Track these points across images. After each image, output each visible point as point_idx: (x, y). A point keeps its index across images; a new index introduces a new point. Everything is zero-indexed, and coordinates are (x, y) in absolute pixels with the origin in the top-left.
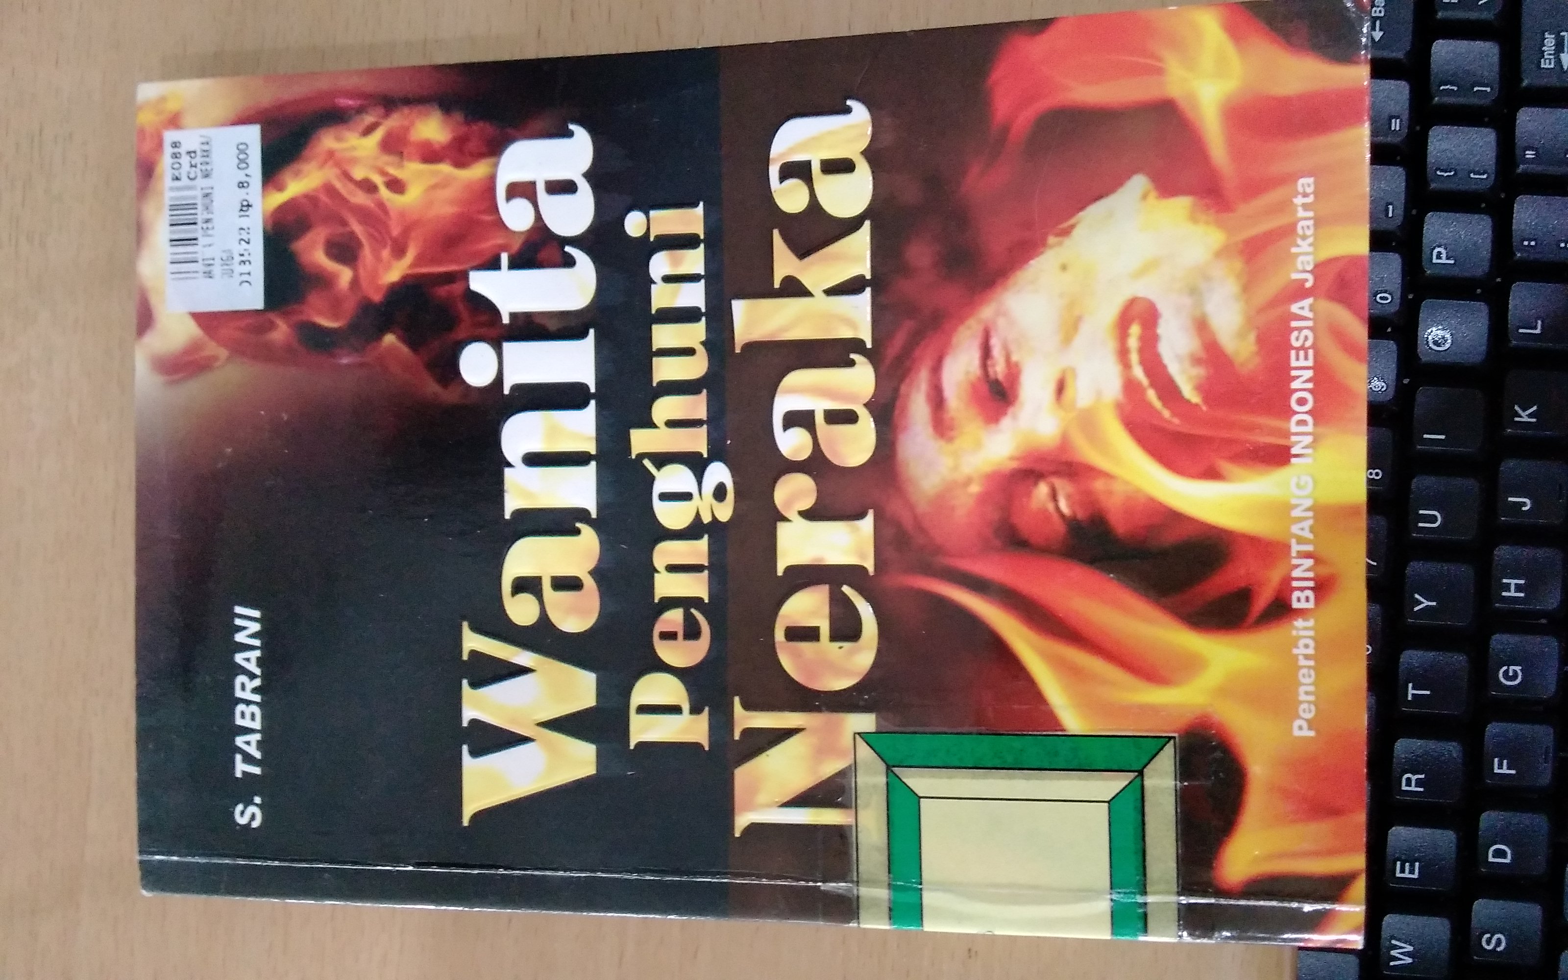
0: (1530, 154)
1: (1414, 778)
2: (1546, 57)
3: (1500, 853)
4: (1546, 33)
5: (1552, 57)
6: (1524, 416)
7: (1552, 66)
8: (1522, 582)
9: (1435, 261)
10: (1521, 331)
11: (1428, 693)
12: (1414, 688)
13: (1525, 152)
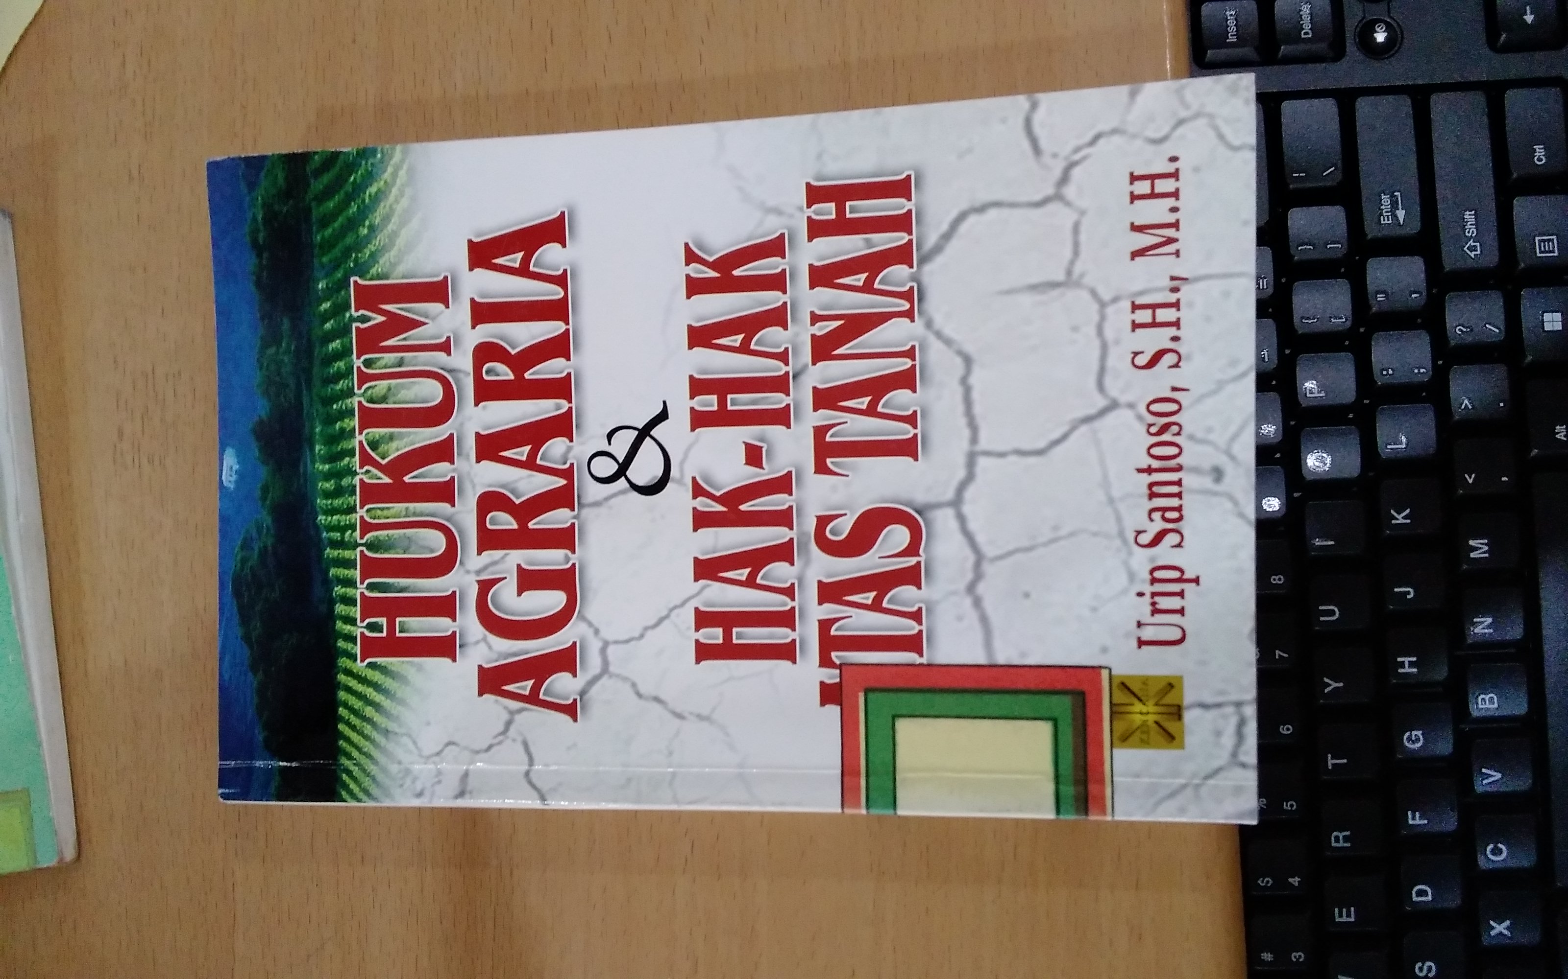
0: (1381, 297)
1: (1341, 835)
2: (1385, 214)
3: (1421, 893)
4: (1382, 195)
5: (1390, 214)
6: (1400, 519)
7: (1390, 222)
8: (1414, 659)
9: (1308, 395)
10: (1389, 447)
11: (1345, 761)
12: (1332, 759)
13: (1376, 295)
